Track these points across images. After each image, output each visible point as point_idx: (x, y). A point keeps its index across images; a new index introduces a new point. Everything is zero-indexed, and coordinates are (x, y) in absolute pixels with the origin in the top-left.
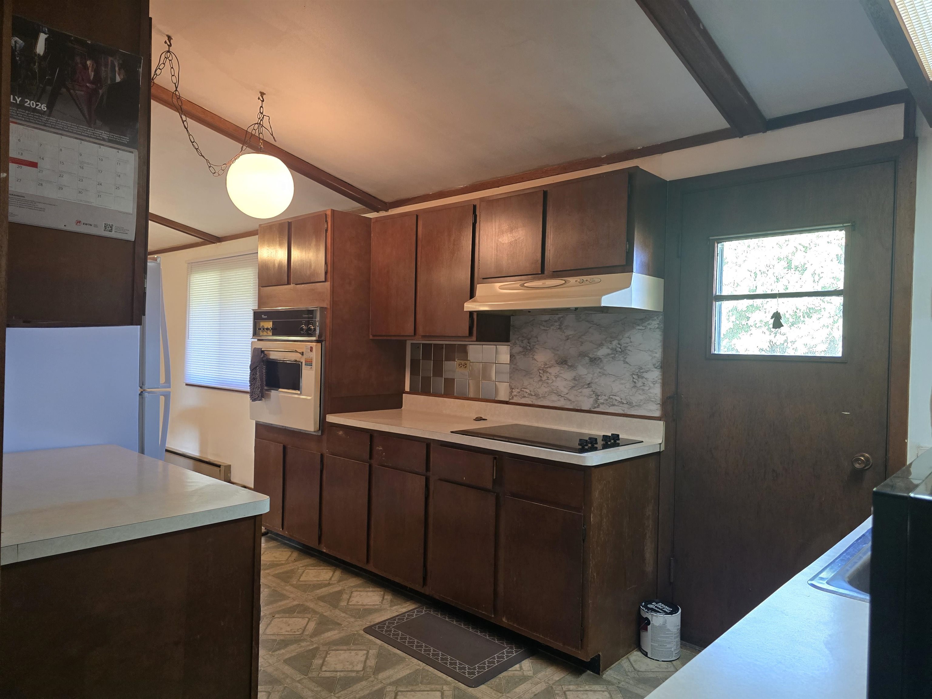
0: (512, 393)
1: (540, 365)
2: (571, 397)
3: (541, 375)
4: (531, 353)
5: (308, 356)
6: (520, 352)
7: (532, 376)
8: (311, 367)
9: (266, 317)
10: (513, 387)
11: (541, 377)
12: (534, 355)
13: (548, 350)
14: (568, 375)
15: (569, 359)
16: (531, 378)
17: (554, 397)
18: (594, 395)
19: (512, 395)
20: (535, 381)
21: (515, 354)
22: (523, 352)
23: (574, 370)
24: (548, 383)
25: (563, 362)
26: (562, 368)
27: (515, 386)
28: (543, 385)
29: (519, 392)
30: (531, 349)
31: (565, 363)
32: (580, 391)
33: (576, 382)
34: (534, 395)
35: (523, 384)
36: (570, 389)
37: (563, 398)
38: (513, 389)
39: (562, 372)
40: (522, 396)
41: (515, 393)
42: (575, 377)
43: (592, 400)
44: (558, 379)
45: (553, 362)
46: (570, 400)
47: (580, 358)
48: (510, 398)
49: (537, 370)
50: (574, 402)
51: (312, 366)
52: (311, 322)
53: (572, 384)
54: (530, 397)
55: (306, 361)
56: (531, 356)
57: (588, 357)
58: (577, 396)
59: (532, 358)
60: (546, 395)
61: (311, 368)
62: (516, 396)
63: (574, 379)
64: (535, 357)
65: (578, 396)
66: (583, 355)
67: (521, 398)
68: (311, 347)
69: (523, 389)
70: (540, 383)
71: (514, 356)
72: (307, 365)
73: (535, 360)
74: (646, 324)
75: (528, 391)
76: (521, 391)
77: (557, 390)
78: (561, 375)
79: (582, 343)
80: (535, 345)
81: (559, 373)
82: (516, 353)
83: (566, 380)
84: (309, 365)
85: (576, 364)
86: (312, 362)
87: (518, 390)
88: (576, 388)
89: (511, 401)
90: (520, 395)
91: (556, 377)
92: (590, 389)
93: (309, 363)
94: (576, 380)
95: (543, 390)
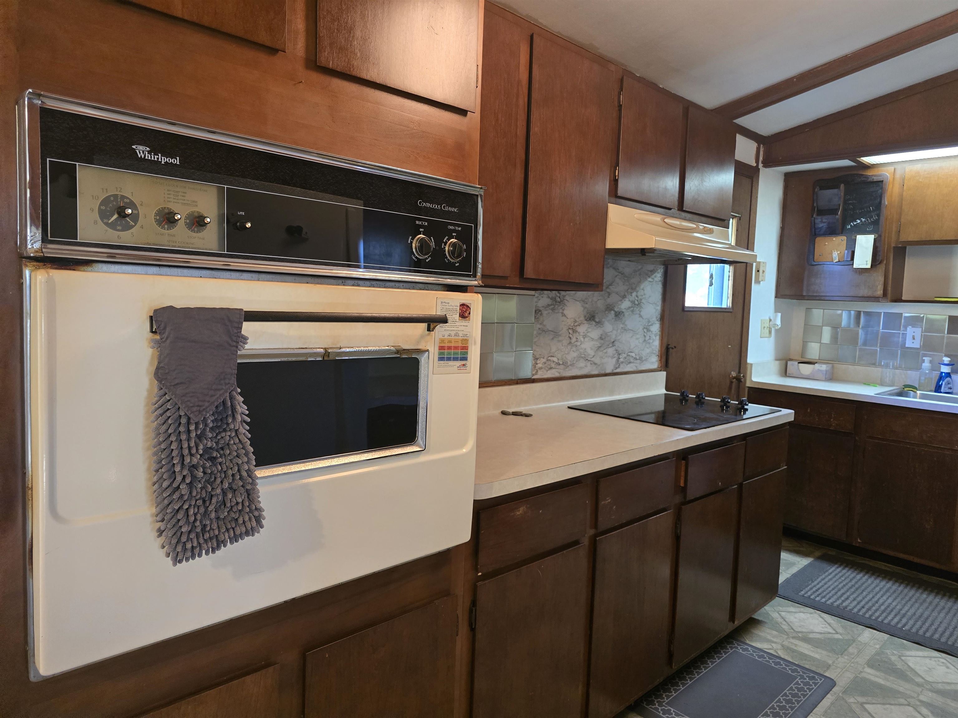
0: (537, 366)
1: (570, 323)
2: (597, 360)
3: (571, 336)
4: (561, 307)
5: (453, 333)
6: (549, 305)
7: (560, 338)
8: (463, 362)
10: (538, 357)
11: (570, 338)
12: (564, 309)
13: (578, 302)
14: (595, 333)
15: (597, 313)
16: (559, 341)
17: (582, 364)
18: (617, 354)
19: (536, 368)
20: (563, 345)
21: (541, 309)
22: (551, 305)
23: (601, 327)
24: (576, 346)
25: (591, 317)
26: (590, 326)
27: (540, 355)
28: (572, 349)
29: (545, 363)
30: (561, 301)
31: (593, 319)
32: (605, 351)
33: (602, 341)
34: (562, 364)
35: (551, 350)
36: (597, 350)
37: (589, 363)
38: (537, 359)
39: (590, 330)
40: (548, 368)
41: (540, 365)
42: (601, 335)
43: (614, 360)
44: (586, 339)
45: (582, 318)
46: (595, 364)
47: (607, 312)
48: (534, 373)
49: (567, 330)
50: (600, 365)
51: (465, 359)
52: (452, 227)
53: (598, 344)
54: (558, 367)
55: (441, 348)
56: (561, 311)
57: (614, 310)
58: (602, 357)
59: (562, 313)
60: (575, 362)
61: (463, 365)
62: (541, 368)
63: (601, 338)
64: (565, 312)
65: (604, 357)
66: (609, 308)
67: (547, 371)
68: (463, 305)
69: (550, 358)
70: (569, 347)
71: (540, 311)
72: (448, 359)
73: (565, 316)
74: (653, 276)
75: (555, 359)
76: (548, 360)
77: (585, 353)
78: (588, 334)
79: (609, 294)
80: (565, 296)
81: (586, 332)
82: (543, 307)
83: (593, 339)
84: (455, 359)
85: (603, 320)
86: (465, 348)
87: (544, 360)
88: (602, 349)
89: (534, 377)
90: (546, 366)
91: (585, 337)
92: (614, 348)
93: (455, 354)
94: (602, 340)
95: (572, 355)
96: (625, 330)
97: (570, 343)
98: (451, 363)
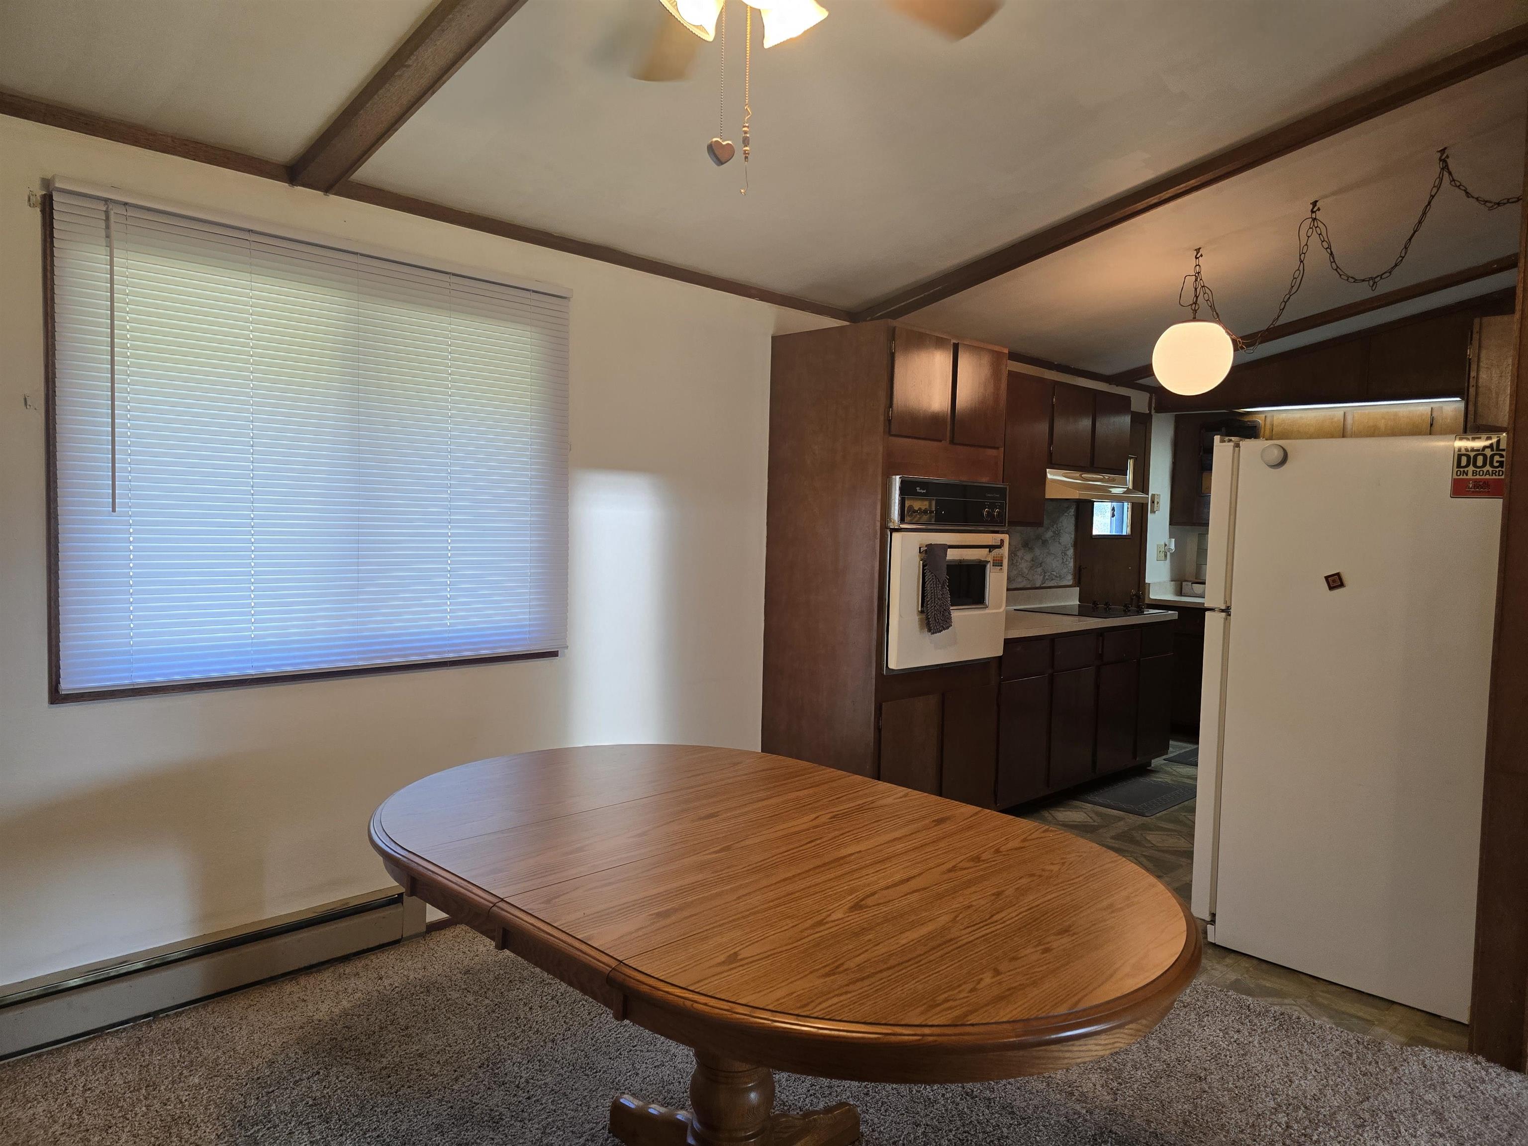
5: (998, 553)
9: (925, 491)
14: (1028, 557)
15: (1030, 541)
18: (1043, 572)
23: (1032, 552)
31: (1027, 546)
32: (1035, 570)
33: (1033, 563)
36: (1030, 569)
42: (1033, 558)
43: (1042, 577)
47: (1036, 541)
51: (1001, 566)
52: (997, 504)
53: (1030, 564)
55: (993, 559)
57: (1041, 539)
61: (1001, 569)
63: (1032, 560)
65: (1034, 575)
66: (1038, 538)
68: (1001, 540)
72: (996, 566)
74: (1068, 512)
77: (1022, 572)
78: (1025, 557)
79: (1038, 528)
81: (1023, 555)
83: (1027, 561)
84: (998, 566)
85: (1034, 546)
86: (1002, 560)
88: (1033, 568)
91: (1022, 558)
92: (1041, 568)
93: (998, 563)
94: (1034, 561)
95: (1014, 573)
96: (1049, 554)
97: (1013, 564)
98: (997, 567)
